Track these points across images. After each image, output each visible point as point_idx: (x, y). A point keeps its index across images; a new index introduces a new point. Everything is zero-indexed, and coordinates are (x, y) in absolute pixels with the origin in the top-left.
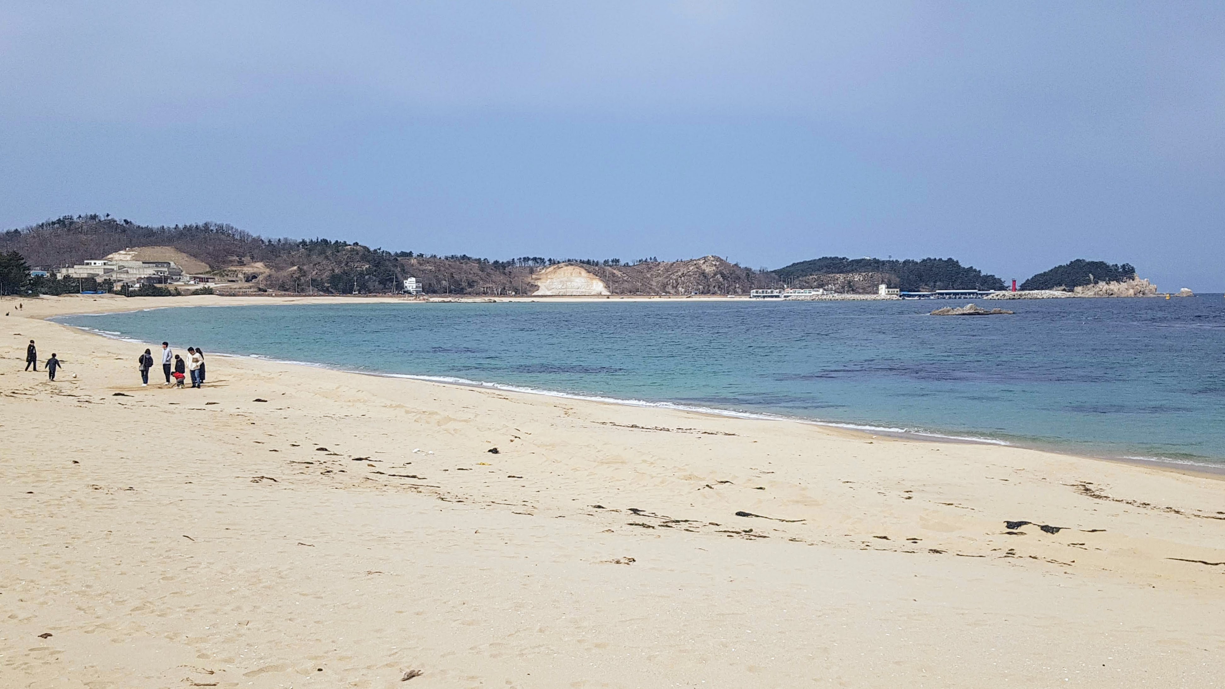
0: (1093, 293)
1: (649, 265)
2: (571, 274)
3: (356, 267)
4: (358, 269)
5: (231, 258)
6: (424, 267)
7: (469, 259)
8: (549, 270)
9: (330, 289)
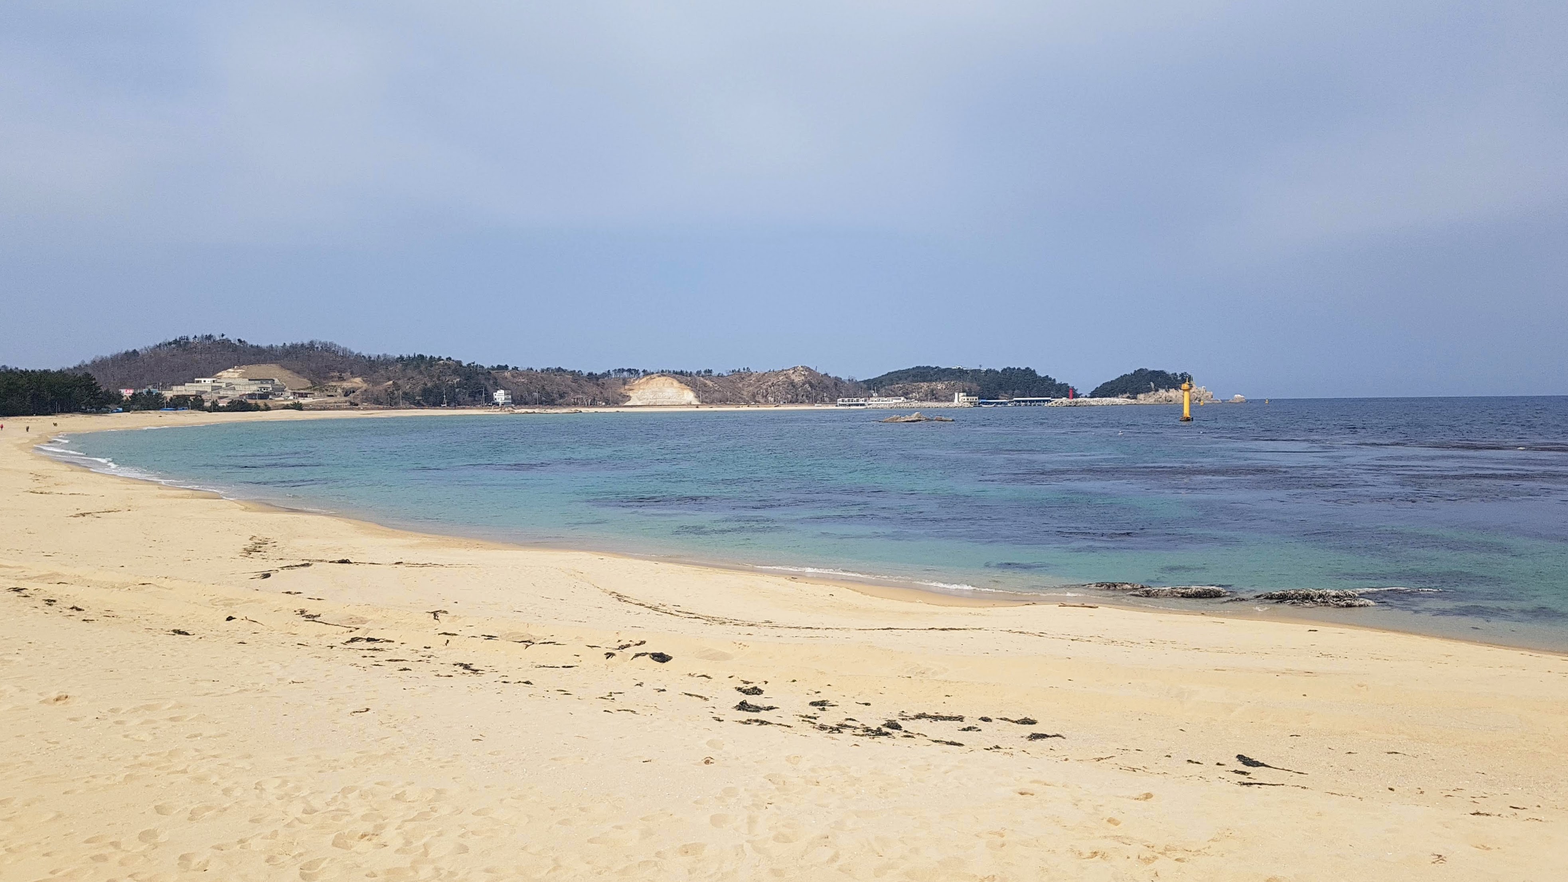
0: (1154, 399)
1: (741, 375)
2: (664, 385)
3: (448, 381)
4: (450, 382)
5: (332, 374)
6: (516, 380)
7: (564, 371)
8: (641, 381)
9: (421, 402)
